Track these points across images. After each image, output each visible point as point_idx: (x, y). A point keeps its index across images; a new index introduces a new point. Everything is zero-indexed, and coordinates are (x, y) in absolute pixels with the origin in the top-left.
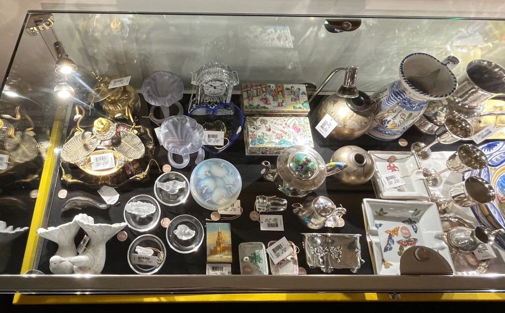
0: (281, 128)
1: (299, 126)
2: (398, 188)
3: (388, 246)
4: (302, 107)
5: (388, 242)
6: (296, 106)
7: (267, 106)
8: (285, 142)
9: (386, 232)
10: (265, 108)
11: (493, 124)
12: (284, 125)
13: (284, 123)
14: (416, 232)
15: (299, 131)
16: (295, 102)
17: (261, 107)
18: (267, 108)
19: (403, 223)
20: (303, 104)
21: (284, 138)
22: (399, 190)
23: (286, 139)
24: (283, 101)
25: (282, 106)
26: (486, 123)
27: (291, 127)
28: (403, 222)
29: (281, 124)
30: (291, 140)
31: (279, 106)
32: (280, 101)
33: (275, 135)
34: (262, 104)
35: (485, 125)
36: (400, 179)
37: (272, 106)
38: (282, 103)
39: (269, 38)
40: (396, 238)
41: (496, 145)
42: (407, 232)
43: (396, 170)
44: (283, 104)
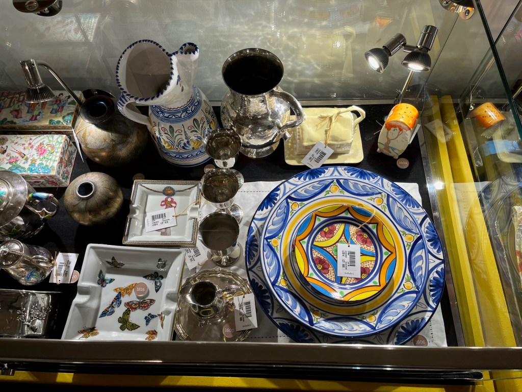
0: (21, 149)
1: (46, 147)
2: (164, 231)
3: (110, 308)
4: (62, 120)
5: (113, 303)
6: (54, 119)
7: (15, 120)
8: (17, 167)
9: (116, 290)
10: (12, 122)
11: (323, 142)
12: (27, 145)
13: (28, 142)
14: (157, 291)
15: (42, 154)
16: (54, 115)
17: (8, 122)
18: (15, 123)
19: (144, 279)
20: (64, 117)
21: (18, 163)
22: (162, 234)
23: (22, 165)
24: (40, 113)
25: (36, 119)
26: (312, 141)
27: (35, 147)
28: (145, 277)
29: (24, 144)
30: (27, 166)
31: (31, 120)
32: (36, 113)
33: (8, 158)
34: (10, 118)
35: (311, 144)
36: (171, 218)
37: (23, 121)
38: (36, 116)
39: (64, 30)
40: (125, 299)
41: (324, 172)
42: (143, 290)
43: (172, 206)
44: (38, 117)
